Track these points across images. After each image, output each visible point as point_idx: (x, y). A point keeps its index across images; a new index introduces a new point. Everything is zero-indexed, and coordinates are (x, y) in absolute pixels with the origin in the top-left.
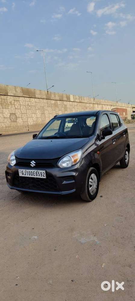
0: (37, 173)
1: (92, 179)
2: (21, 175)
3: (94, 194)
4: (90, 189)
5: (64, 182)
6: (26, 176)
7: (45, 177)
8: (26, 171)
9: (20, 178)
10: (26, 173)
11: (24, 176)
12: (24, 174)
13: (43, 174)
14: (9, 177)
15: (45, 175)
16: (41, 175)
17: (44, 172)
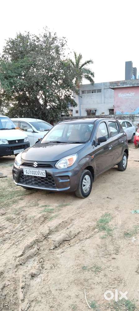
0: (39, 173)
1: (85, 179)
2: (25, 173)
3: (87, 192)
4: (83, 188)
5: (61, 181)
6: (30, 174)
7: (45, 176)
8: (30, 171)
9: (24, 176)
10: (30, 172)
11: (28, 174)
12: (28, 173)
13: (43, 173)
14: (15, 175)
15: (45, 174)
16: (41, 174)
17: (45, 172)
